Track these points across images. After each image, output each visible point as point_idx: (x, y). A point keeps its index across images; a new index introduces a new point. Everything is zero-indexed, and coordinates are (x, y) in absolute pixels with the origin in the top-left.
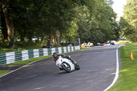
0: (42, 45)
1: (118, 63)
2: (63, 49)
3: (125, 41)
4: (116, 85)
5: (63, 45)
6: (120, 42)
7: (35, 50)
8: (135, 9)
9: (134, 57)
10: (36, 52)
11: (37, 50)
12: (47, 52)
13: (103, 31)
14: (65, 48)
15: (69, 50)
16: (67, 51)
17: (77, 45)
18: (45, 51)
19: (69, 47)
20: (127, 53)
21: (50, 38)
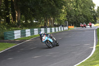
0: (40, 26)
1: (95, 40)
2: (55, 29)
4: (94, 56)
5: (55, 26)
6: (97, 24)
7: (35, 29)
10: (36, 31)
11: (37, 29)
13: (85, 16)
14: (57, 28)
15: (60, 30)
16: (59, 30)
17: (66, 26)
18: (43, 30)
19: (59, 28)
21: (46, 21)
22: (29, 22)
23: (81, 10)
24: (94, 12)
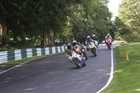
0: (35, 45)
1: (112, 64)
2: (57, 49)
3: (120, 42)
4: (111, 86)
6: (115, 42)
7: (28, 50)
8: (130, 9)
9: (129, 57)
10: (29, 52)
11: (31, 50)
12: (40, 52)
13: (98, 30)
14: (59, 48)
15: (63, 49)
16: (61, 51)
18: (39, 50)
19: (63, 47)
20: (122, 53)
21: (43, 37)
22: (19, 39)
23: (92, 22)
24: (111, 24)
